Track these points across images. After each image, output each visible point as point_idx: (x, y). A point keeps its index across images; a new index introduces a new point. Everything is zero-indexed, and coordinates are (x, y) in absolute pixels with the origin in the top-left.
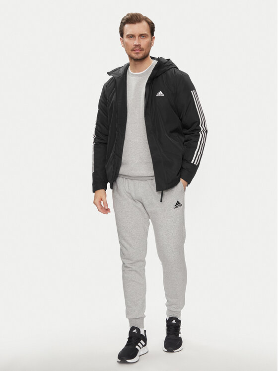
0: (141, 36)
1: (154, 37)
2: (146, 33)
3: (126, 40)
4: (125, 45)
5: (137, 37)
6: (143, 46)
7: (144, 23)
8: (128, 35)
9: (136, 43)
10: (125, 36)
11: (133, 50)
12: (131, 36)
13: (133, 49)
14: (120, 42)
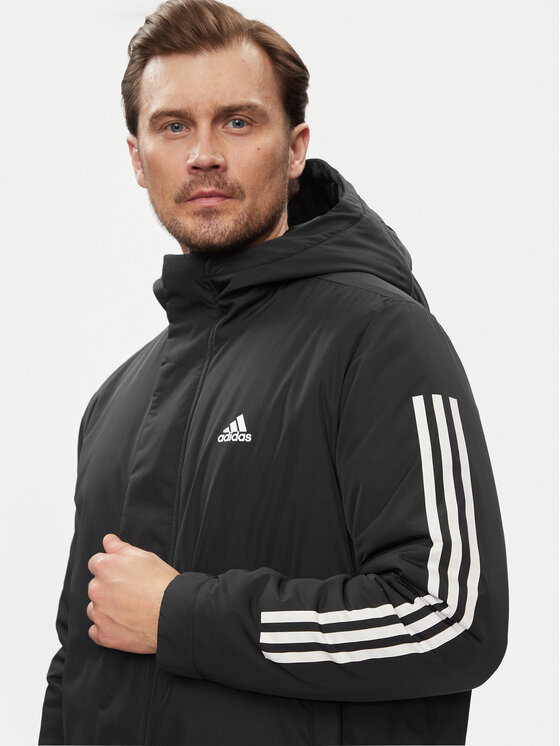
0: (229, 116)
1: (305, 132)
2: (255, 100)
3: (150, 142)
4: (150, 172)
5: (204, 125)
6: (235, 174)
7: (248, 53)
8: (156, 117)
9: (199, 154)
10: (144, 123)
11: (183, 198)
12: (177, 121)
13: (187, 188)
14: (126, 157)
